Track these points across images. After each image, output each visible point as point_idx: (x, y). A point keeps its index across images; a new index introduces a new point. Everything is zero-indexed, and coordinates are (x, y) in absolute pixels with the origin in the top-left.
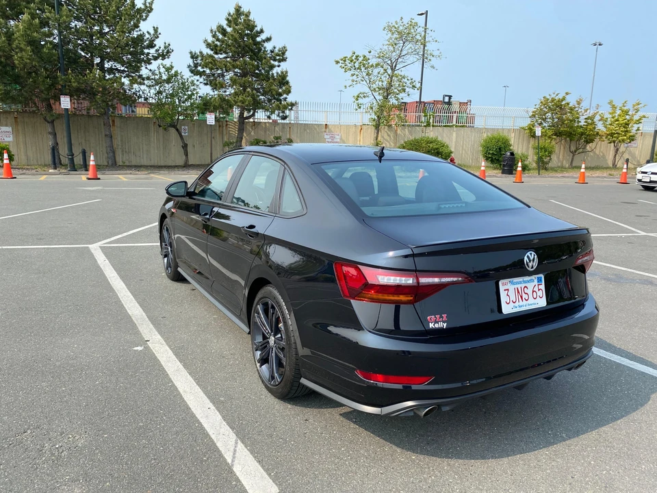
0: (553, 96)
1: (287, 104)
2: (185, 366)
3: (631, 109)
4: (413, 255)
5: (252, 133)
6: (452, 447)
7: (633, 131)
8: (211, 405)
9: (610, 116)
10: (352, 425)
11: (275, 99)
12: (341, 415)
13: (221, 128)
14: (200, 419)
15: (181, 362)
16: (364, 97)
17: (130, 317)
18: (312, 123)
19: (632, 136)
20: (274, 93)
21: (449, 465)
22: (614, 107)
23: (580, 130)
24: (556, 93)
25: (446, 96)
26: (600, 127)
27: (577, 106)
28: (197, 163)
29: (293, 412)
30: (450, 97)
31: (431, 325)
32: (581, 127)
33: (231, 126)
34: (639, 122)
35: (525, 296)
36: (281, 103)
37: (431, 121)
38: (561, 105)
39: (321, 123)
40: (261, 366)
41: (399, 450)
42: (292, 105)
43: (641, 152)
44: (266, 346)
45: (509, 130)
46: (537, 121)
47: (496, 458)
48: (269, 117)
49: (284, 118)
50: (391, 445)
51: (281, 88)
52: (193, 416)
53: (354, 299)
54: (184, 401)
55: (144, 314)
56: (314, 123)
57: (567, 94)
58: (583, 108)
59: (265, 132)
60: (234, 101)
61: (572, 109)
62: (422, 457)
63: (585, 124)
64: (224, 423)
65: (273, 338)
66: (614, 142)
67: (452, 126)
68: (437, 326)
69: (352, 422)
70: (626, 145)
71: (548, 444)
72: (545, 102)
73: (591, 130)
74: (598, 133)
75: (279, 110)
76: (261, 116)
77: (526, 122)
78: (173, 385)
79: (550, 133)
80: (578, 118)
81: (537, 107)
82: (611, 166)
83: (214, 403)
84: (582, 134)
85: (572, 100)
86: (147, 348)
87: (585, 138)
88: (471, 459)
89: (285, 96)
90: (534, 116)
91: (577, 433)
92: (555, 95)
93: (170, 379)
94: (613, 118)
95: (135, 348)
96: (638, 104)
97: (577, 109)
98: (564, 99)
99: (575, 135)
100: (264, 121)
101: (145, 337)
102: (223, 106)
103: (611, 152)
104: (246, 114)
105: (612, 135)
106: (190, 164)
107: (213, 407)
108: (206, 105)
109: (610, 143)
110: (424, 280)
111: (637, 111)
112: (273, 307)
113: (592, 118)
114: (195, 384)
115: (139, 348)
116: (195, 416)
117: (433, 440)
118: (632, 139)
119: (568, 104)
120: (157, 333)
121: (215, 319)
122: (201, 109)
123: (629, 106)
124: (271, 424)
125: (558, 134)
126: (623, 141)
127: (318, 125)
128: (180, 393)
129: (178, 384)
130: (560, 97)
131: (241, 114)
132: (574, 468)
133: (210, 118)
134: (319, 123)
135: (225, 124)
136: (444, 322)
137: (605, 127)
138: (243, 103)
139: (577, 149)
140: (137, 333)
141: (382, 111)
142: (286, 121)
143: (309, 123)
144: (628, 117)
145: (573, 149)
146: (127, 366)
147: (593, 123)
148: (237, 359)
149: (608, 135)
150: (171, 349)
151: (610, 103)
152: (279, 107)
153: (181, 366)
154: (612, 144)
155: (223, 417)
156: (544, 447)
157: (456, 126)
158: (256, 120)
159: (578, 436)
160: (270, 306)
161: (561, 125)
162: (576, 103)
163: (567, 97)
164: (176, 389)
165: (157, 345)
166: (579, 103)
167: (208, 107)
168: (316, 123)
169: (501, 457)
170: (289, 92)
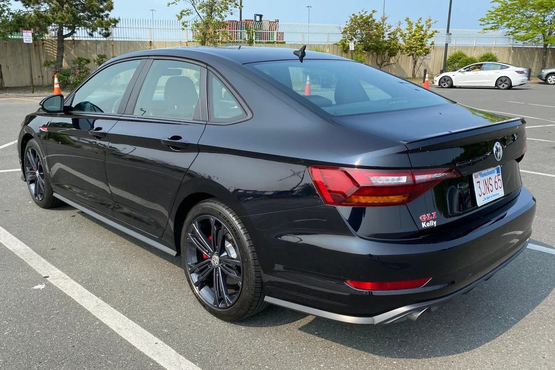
0: (362, 13)
1: (111, 21)
2: (104, 299)
3: (425, 25)
4: (407, 152)
5: (72, 52)
6: (424, 346)
7: (427, 45)
8: (156, 339)
9: (408, 32)
10: (318, 339)
11: (95, 15)
12: (300, 329)
13: (37, 47)
14: (152, 357)
15: (98, 296)
16: (188, 14)
17: (13, 253)
18: (135, 40)
19: (426, 49)
20: (95, 9)
21: (431, 364)
22: (410, 24)
23: (386, 45)
24: (364, 11)
25: (258, 15)
26: (401, 41)
27: (382, 23)
28: (13, 86)
29: (250, 334)
30: (261, 16)
31: (424, 225)
32: (386, 42)
33: (48, 44)
34: (431, 36)
35: (490, 188)
36: (103, 20)
37: (254, 38)
38: (369, 22)
39: (145, 40)
40: (200, 289)
41: (377, 357)
42: (116, 21)
43: (434, 63)
44: (207, 267)
45: (324, 46)
46: (348, 37)
47: (469, 350)
48: (91, 35)
49: (107, 35)
50: (367, 353)
51: (102, 4)
52: (142, 355)
53: (340, 204)
54: (122, 339)
55: (27, 247)
56: (138, 40)
57: (374, 11)
58: (387, 25)
59: (86, 50)
60: (53, 17)
61: (377, 26)
62: (402, 360)
63: (388, 39)
64: (181, 357)
65: (217, 257)
66: (413, 55)
67: (274, 42)
68: (428, 225)
69: (316, 335)
70: (423, 57)
71: (505, 329)
72: (354, 20)
73: (394, 45)
74: (400, 48)
75: (102, 26)
76: (81, 34)
77: (338, 38)
78: (101, 323)
79: (361, 47)
80: (383, 34)
81: (348, 23)
82: (412, 76)
83: (159, 337)
84: (387, 48)
85: (377, 18)
86: (49, 285)
87: (389, 52)
88: (448, 355)
89: (107, 12)
90: (345, 32)
91: (522, 315)
92: (364, 12)
93: (94, 317)
94: (410, 33)
95: (36, 287)
96: (430, 20)
97: (382, 26)
98: (371, 16)
99: (381, 49)
100: (84, 39)
101: (41, 273)
102: (39, 24)
103: (410, 64)
104: (66, 31)
105: (411, 48)
106: (6, 85)
107: (160, 342)
108: (20, 23)
109: (409, 56)
110: (420, 178)
111: (429, 26)
112: (218, 224)
113: (394, 33)
114: (127, 318)
115: (41, 287)
116: (144, 354)
117: (403, 342)
118: (427, 52)
119: (374, 21)
120: (53, 267)
121: (112, 244)
122: (14, 26)
123: (423, 23)
124: (234, 351)
125: (367, 49)
126: (420, 54)
127: (142, 43)
128: (114, 332)
129: (105, 321)
130: (368, 14)
131: (60, 33)
132: (540, 347)
133: (27, 37)
134: (143, 40)
135: (41, 43)
136: (434, 220)
137: (405, 41)
138: (63, 20)
139: (383, 62)
140: (29, 270)
141: (208, 28)
142: (110, 38)
143: (133, 40)
144: (422, 33)
145: (379, 62)
146: (34, 308)
147: (395, 38)
148: (160, 285)
149: (407, 48)
150: (80, 283)
151: (407, 20)
152: (102, 24)
153: (100, 301)
154: (411, 57)
155: (177, 351)
156: (503, 332)
157: (277, 43)
158: (76, 39)
159: (524, 316)
160: (213, 224)
161: (369, 41)
162: (381, 21)
163: (374, 15)
164: (107, 327)
165: (60, 280)
166: (383, 20)
167: (22, 24)
168: (140, 40)
169: (472, 348)
170: (112, 8)
